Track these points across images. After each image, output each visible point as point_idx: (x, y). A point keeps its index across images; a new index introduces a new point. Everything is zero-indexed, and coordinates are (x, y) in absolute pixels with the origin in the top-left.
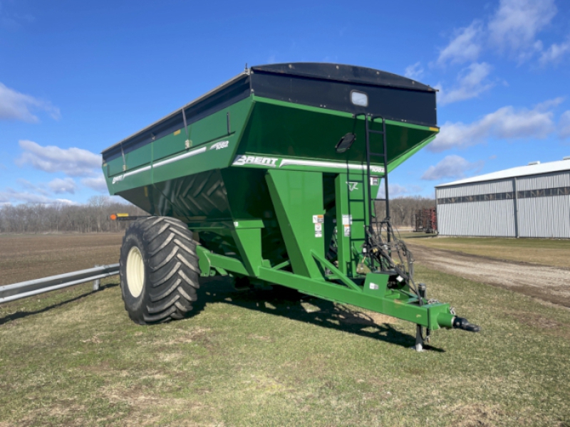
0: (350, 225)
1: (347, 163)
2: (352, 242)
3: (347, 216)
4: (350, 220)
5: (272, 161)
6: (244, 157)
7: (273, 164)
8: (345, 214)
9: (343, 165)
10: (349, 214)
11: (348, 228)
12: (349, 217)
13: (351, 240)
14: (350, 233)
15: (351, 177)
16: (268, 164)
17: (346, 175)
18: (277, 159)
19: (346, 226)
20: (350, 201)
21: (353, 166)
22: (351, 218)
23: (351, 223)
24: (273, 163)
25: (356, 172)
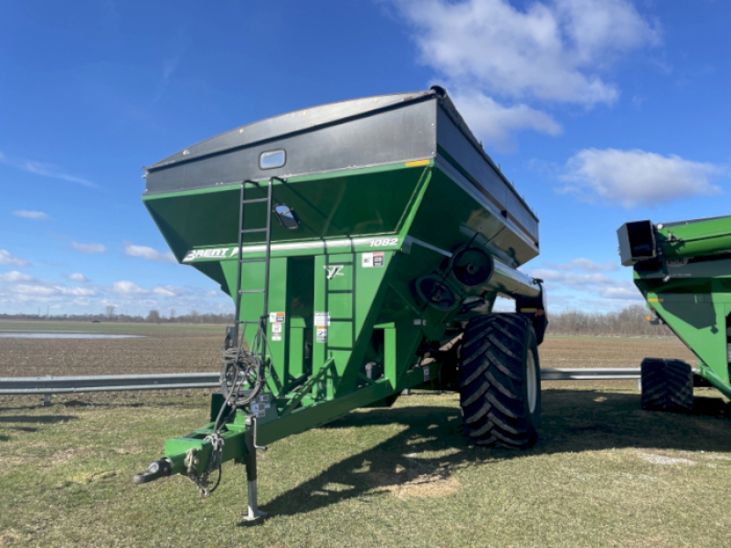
0: (326, 327)
1: (324, 240)
2: (329, 351)
3: (323, 313)
4: (326, 320)
5: (221, 252)
6: (194, 251)
7: (223, 256)
8: (319, 311)
9: (318, 244)
10: (326, 310)
11: (323, 330)
12: (326, 316)
13: (327, 348)
14: (326, 338)
15: (332, 259)
16: (218, 256)
17: (324, 257)
18: (227, 249)
19: (320, 327)
20: (328, 292)
21: (333, 244)
22: (329, 317)
23: (329, 323)
24: (223, 253)
25: (339, 252)
